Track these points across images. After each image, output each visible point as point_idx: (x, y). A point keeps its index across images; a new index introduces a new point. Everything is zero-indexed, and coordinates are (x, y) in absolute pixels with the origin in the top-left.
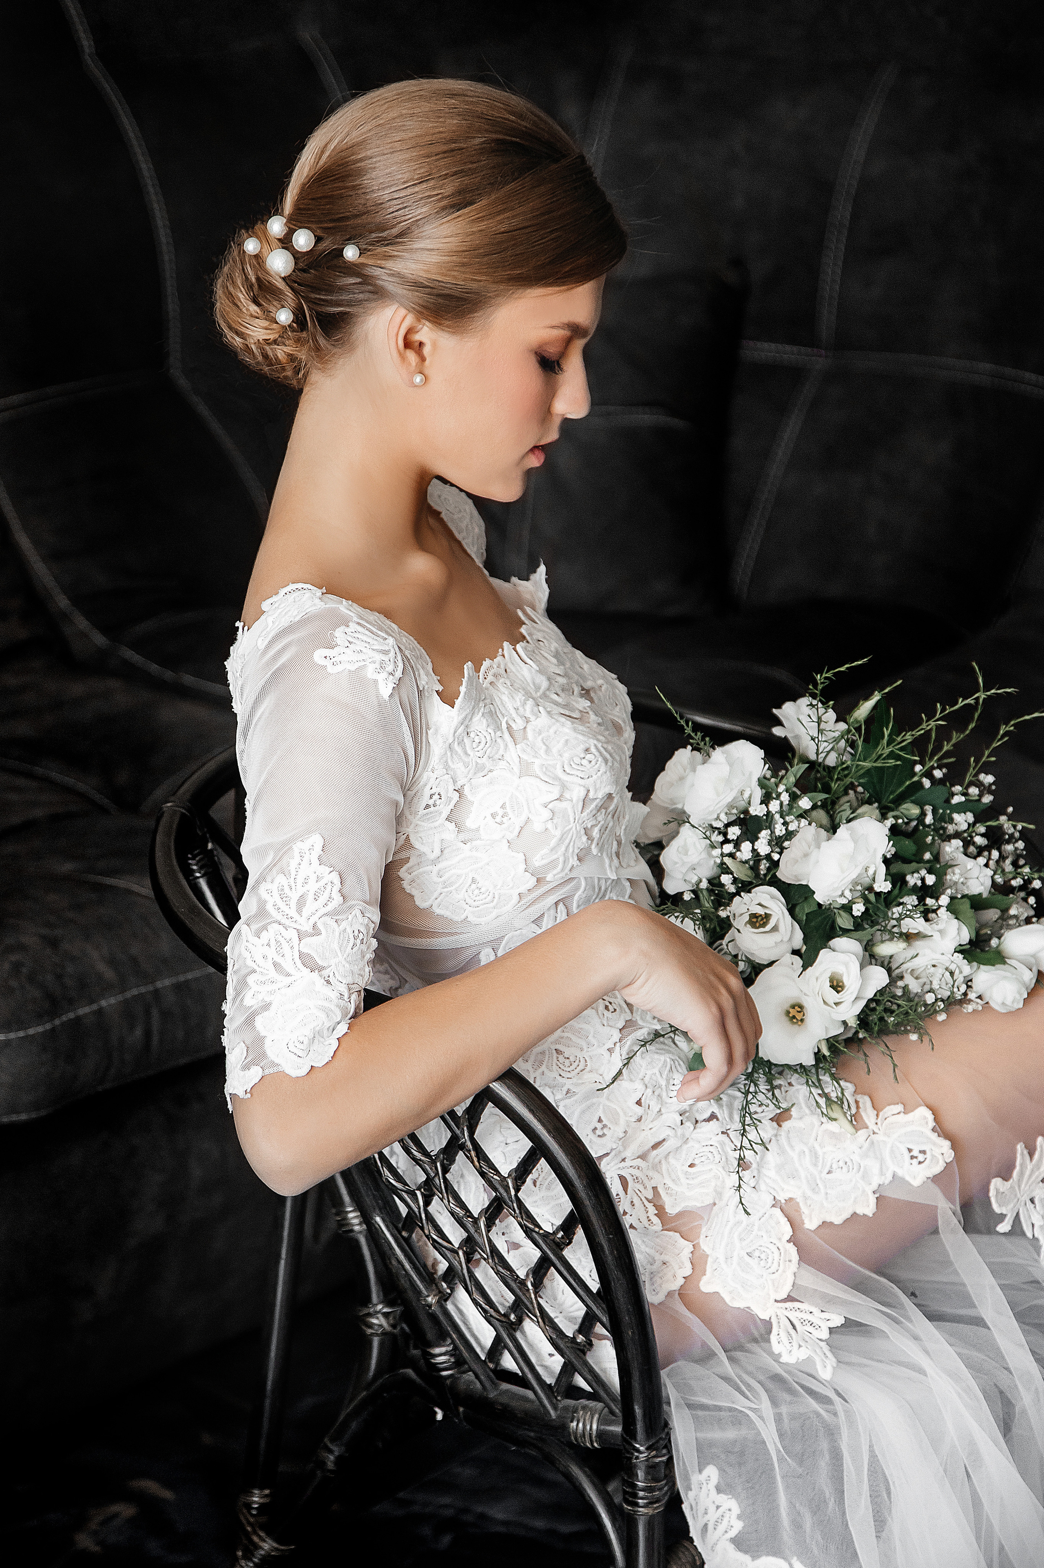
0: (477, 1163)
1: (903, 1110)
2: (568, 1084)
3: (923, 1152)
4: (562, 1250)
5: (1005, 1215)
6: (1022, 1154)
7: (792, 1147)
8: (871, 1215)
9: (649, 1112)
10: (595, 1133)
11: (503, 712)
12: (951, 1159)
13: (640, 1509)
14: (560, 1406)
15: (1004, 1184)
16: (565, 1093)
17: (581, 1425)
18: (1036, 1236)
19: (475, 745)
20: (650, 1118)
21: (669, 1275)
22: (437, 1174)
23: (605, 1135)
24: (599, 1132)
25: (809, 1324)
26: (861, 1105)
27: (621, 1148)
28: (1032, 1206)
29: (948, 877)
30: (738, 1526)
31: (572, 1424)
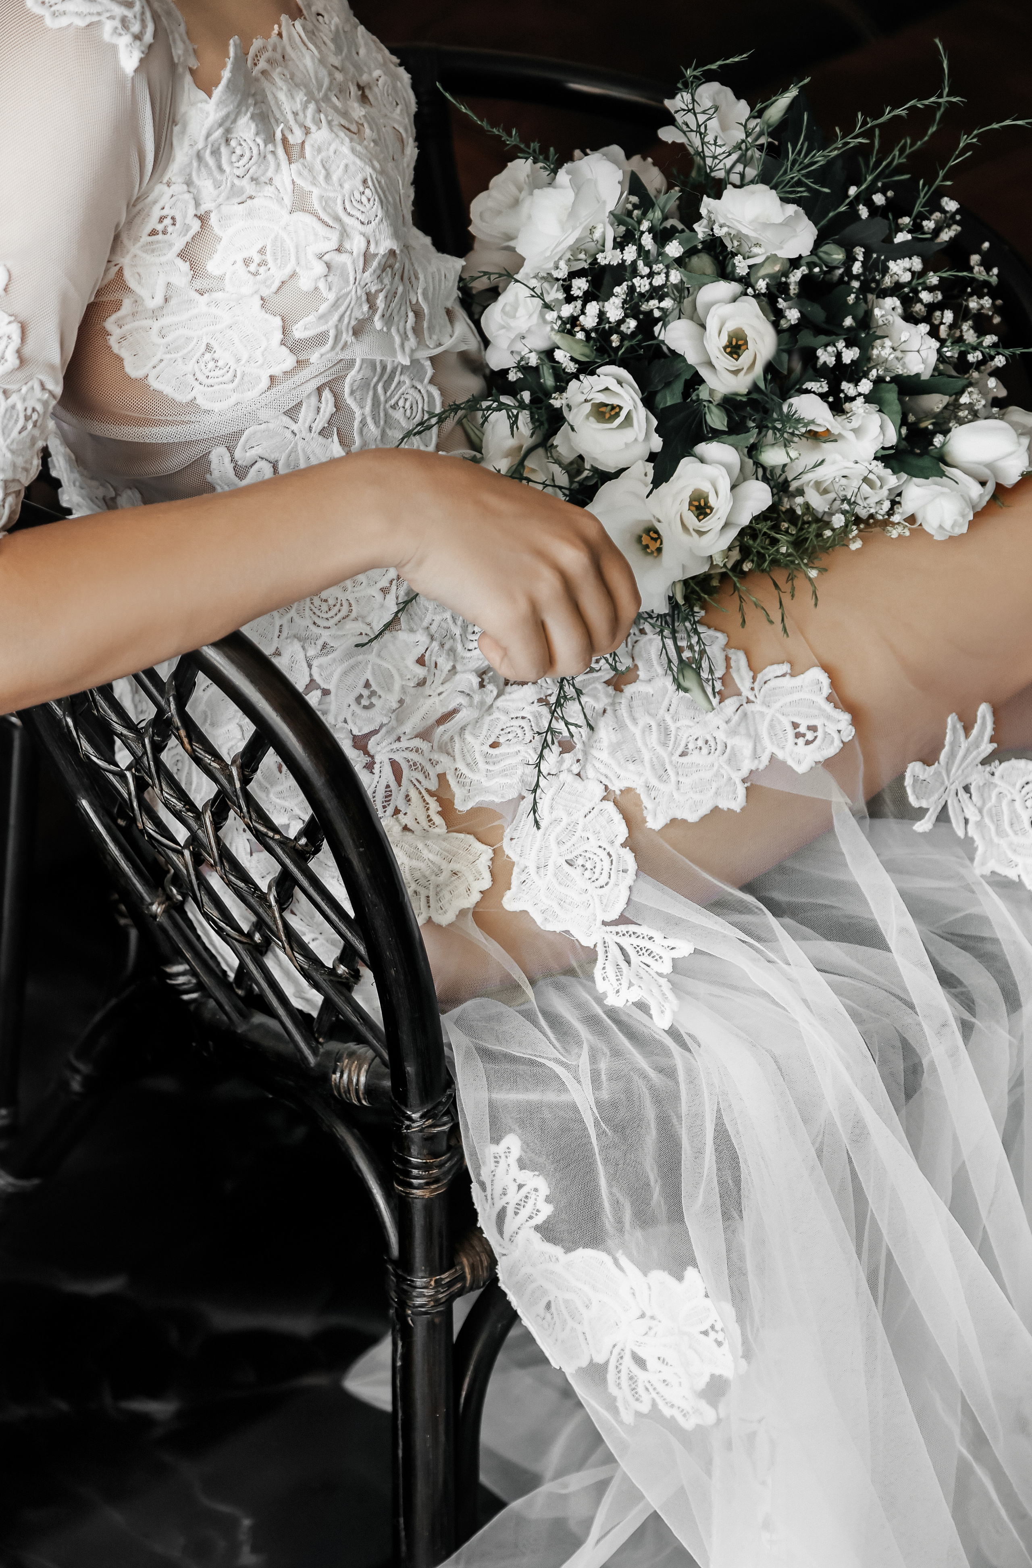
0: (188, 746)
1: (789, 671)
2: (326, 636)
3: (813, 728)
4: (307, 860)
5: (927, 810)
6: (954, 728)
7: (634, 720)
8: (738, 811)
9: (436, 671)
10: (359, 703)
11: (278, 116)
12: (850, 738)
13: (414, 1191)
14: (321, 1050)
15: (925, 770)
16: (319, 647)
17: (345, 1076)
18: (970, 834)
19: (234, 158)
20: (438, 680)
21: (462, 889)
22: (145, 753)
23: (374, 705)
24: (364, 702)
25: (646, 954)
26: (733, 664)
27: (394, 723)
28: (967, 796)
29: (875, 352)
30: (547, 1210)
31: (334, 1076)
